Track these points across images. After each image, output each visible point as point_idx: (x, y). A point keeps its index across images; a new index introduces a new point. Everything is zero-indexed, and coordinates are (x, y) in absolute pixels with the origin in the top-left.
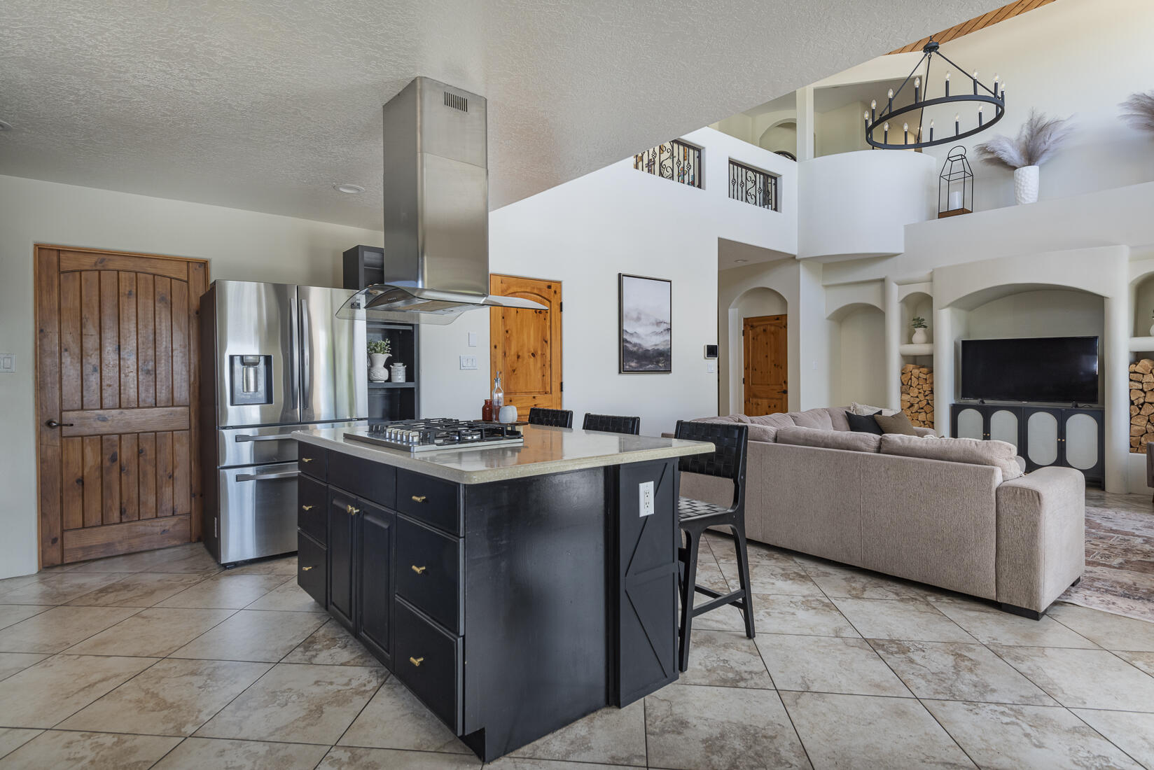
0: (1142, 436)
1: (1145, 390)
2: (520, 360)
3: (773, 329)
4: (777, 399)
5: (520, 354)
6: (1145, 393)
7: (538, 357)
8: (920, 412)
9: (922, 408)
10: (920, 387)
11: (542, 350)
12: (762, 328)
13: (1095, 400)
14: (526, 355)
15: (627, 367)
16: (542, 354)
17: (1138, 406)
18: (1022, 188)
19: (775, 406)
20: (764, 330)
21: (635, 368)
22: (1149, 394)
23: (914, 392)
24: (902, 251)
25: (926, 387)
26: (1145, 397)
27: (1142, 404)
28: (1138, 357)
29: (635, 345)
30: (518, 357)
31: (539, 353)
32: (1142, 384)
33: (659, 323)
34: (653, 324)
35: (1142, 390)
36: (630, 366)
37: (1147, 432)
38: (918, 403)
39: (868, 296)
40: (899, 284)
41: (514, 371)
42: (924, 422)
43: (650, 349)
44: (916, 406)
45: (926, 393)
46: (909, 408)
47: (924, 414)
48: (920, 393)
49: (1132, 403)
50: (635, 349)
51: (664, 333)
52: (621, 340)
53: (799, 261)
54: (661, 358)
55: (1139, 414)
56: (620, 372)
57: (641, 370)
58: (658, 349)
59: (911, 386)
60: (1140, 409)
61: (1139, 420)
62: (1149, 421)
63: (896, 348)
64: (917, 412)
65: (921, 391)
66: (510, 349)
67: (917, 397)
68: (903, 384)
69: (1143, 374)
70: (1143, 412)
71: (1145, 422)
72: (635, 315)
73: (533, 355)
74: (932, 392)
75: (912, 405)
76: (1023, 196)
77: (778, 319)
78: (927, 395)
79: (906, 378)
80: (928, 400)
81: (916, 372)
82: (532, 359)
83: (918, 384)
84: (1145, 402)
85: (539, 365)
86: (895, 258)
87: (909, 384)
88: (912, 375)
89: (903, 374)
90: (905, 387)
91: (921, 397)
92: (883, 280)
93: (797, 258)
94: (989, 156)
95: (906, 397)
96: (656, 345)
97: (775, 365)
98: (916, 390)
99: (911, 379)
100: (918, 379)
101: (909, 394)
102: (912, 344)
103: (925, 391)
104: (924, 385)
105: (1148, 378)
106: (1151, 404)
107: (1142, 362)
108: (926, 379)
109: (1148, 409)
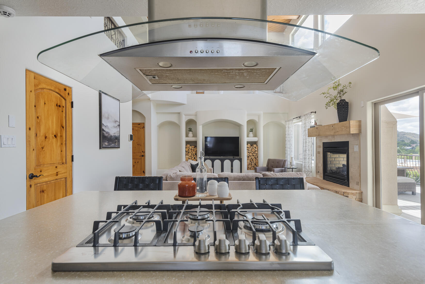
2: (47, 140)
3: (137, 128)
4: (139, 159)
5: (47, 135)
7: (59, 137)
10: (192, 153)
11: (61, 133)
13: (238, 156)
14: (51, 136)
15: (104, 145)
16: (60, 136)
19: (138, 162)
21: (107, 146)
23: (190, 154)
24: (186, 103)
25: (194, 153)
26: (249, 154)
27: (249, 156)
28: (248, 143)
29: (107, 133)
30: (46, 138)
31: (59, 135)
33: (116, 121)
34: (113, 122)
35: (249, 152)
36: (105, 145)
38: (191, 158)
39: (174, 119)
40: (185, 115)
41: (43, 148)
43: (112, 135)
45: (194, 155)
49: (247, 156)
50: (107, 135)
51: (117, 127)
52: (101, 130)
53: (151, 101)
54: (116, 141)
56: (100, 148)
57: (109, 147)
58: (115, 136)
59: (189, 152)
60: (248, 158)
61: (248, 161)
62: (250, 161)
63: (184, 139)
65: (192, 154)
66: (40, 131)
67: (191, 156)
68: (186, 152)
70: (249, 159)
72: (107, 116)
73: (55, 136)
74: (196, 154)
77: (139, 124)
79: (187, 150)
80: (194, 157)
81: (190, 147)
82: (55, 139)
85: (59, 144)
86: (183, 106)
87: (188, 152)
89: (186, 148)
91: (192, 156)
92: (179, 113)
93: (150, 99)
96: (115, 133)
97: (138, 144)
98: (191, 154)
99: (189, 150)
100: (191, 150)
101: (188, 155)
102: (188, 137)
103: (193, 154)
104: (193, 152)
105: (250, 149)
106: (250, 156)
107: (249, 145)
108: (194, 150)
109: (250, 158)
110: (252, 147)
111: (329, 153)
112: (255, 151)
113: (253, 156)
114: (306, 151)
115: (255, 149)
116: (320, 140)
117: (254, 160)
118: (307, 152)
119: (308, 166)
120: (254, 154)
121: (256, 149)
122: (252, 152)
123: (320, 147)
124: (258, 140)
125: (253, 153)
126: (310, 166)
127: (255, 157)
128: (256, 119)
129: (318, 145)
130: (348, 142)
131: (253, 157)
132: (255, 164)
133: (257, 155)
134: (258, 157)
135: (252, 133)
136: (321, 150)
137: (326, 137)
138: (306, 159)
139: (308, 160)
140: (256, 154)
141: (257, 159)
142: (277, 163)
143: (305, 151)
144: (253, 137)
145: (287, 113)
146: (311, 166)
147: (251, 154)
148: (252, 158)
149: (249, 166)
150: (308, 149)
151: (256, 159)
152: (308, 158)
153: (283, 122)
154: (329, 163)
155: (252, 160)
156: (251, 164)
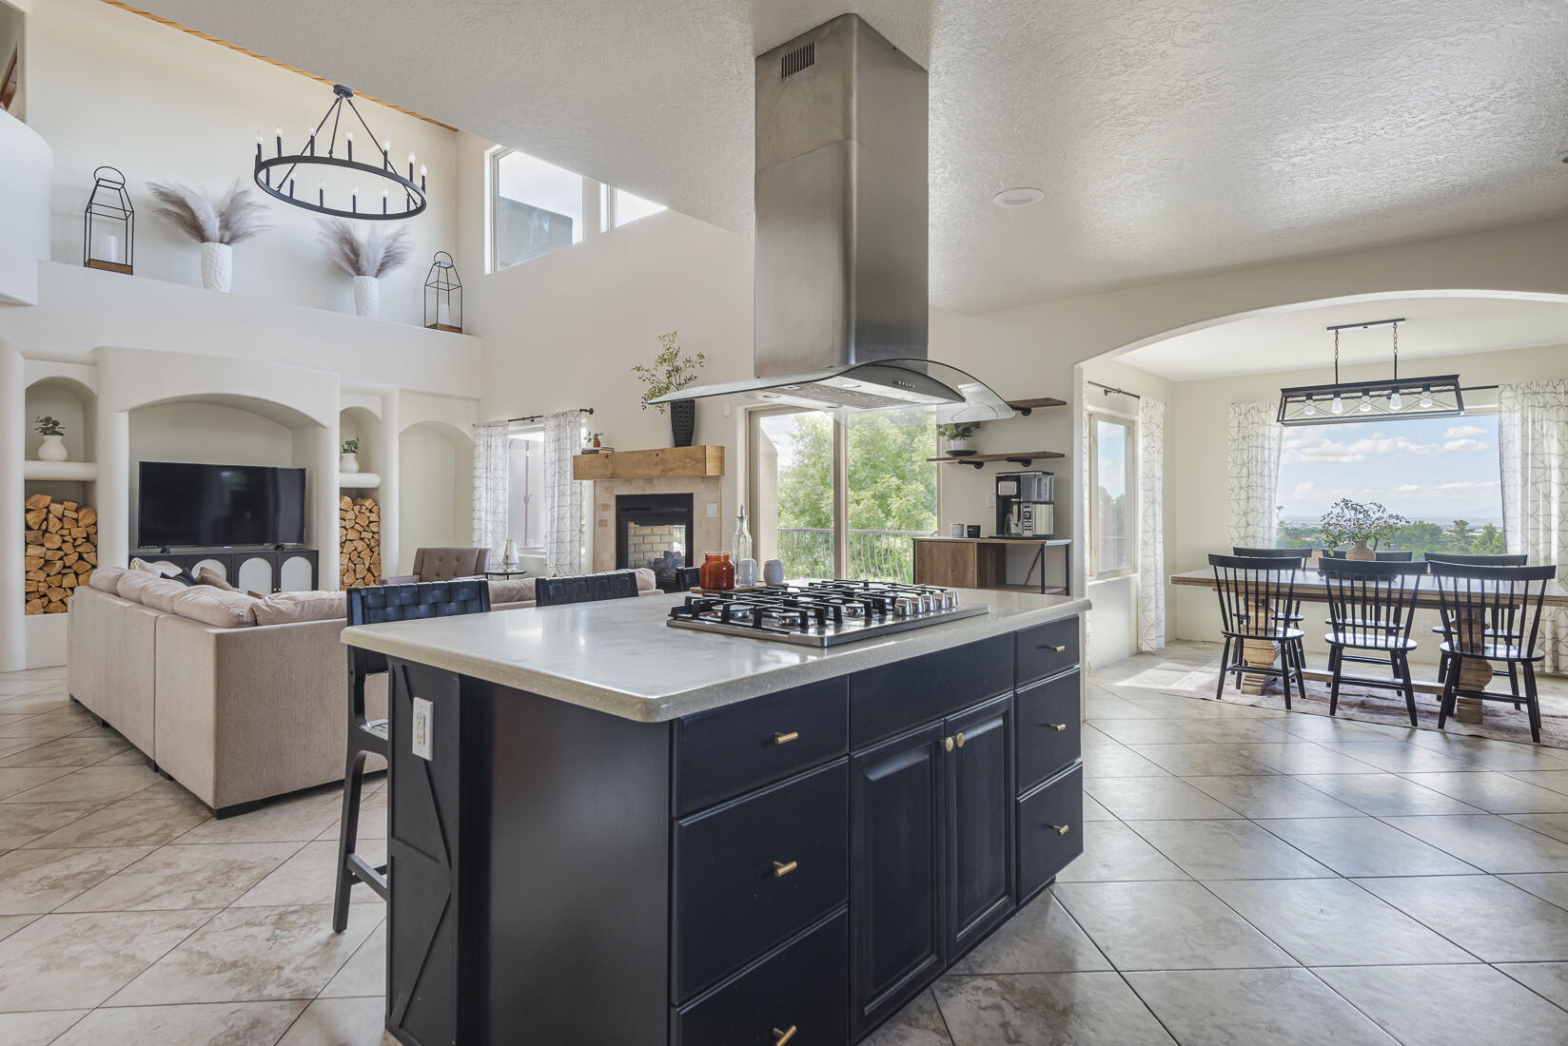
0: (345, 575)
1: (348, 527)
6: (349, 530)
8: (64, 574)
9: (69, 567)
10: (65, 532)
18: (217, 269)
23: (53, 541)
24: (32, 298)
25: (79, 533)
26: (348, 534)
27: (344, 543)
28: (345, 492)
32: (348, 520)
35: (345, 528)
37: (349, 571)
38: (60, 559)
40: (27, 356)
44: (58, 563)
45: (79, 542)
46: (42, 568)
47: (72, 576)
48: (64, 542)
59: (46, 531)
60: (343, 547)
62: (350, 559)
63: (20, 470)
64: (59, 573)
65: (67, 538)
67: (60, 549)
68: (28, 527)
69: (347, 511)
70: (345, 551)
74: (90, 539)
75: (48, 564)
76: (219, 280)
78: (79, 545)
79: (34, 519)
80: (80, 554)
81: (56, 508)
83: (62, 528)
84: (346, 540)
87: (44, 527)
88: (48, 512)
89: (27, 511)
90: (34, 534)
91: (68, 548)
95: (34, 550)
98: (57, 539)
99: (46, 519)
100: (60, 520)
101: (42, 545)
102: (39, 460)
103: (75, 540)
104: (74, 530)
105: (350, 515)
106: (351, 541)
107: (347, 499)
108: (77, 520)
109: (349, 547)
110: (357, 508)
111: (632, 525)
112: (370, 522)
113: (362, 539)
114: (562, 519)
115: (368, 514)
116: (607, 488)
117: (365, 554)
118: (568, 522)
119: (568, 561)
120: (364, 535)
121: (373, 517)
122: (357, 527)
123: (605, 507)
124: (380, 484)
125: (361, 529)
126: (576, 561)
127: (368, 546)
128: (374, 406)
129: (601, 501)
130: (692, 495)
131: (361, 546)
132: (369, 570)
133: (376, 536)
134: (378, 545)
135: (356, 459)
136: (611, 516)
137: (628, 481)
138: (562, 542)
139: (568, 545)
140: (373, 533)
141: (376, 549)
142: (455, 562)
143: (560, 519)
144: (360, 471)
145: (478, 400)
146: (580, 562)
147: (352, 535)
148: (355, 549)
149: (346, 578)
150: (568, 515)
151: (373, 552)
152: (568, 539)
153: (465, 429)
154: (631, 549)
155: (359, 557)
156: (355, 570)
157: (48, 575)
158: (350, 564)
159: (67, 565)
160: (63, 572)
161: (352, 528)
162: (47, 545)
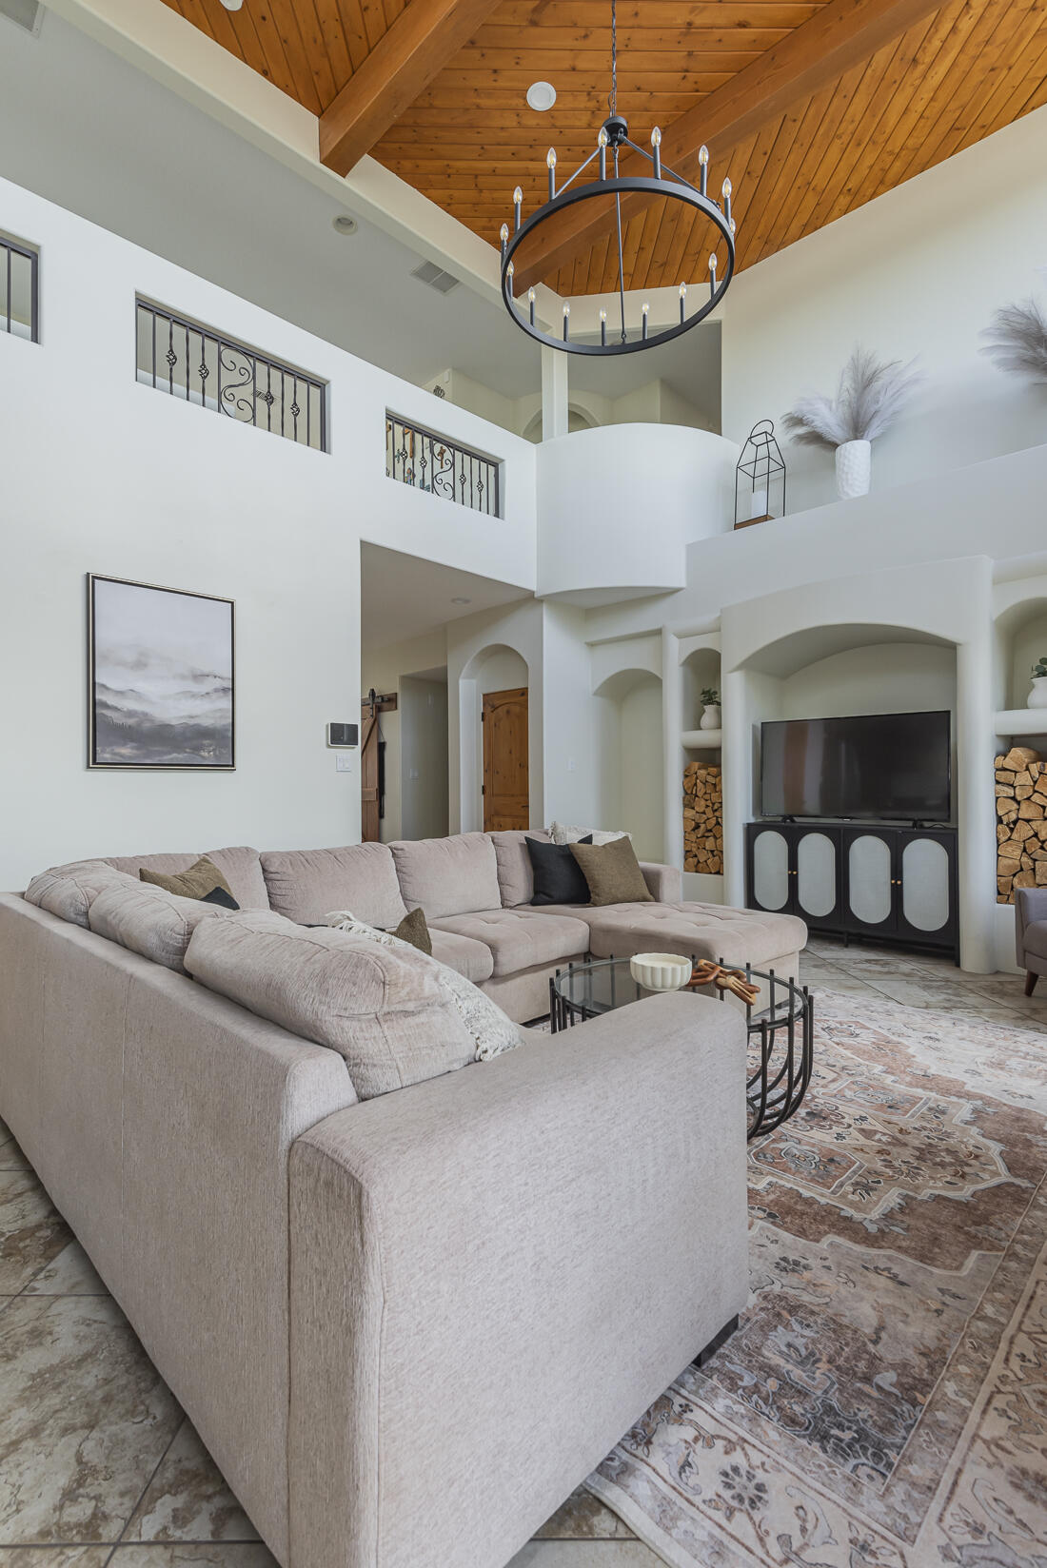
0: (1014, 875)
1: (1019, 798)
6: (1019, 803)
8: (708, 837)
9: (710, 831)
10: (707, 797)
12: (505, 708)
17: (1008, 825)
18: (844, 476)
20: (508, 712)
21: (130, 758)
22: (1024, 805)
23: (700, 806)
24: (683, 584)
26: (1018, 810)
27: (1015, 822)
28: (1006, 744)
29: (131, 714)
32: (1015, 787)
33: (199, 677)
34: (183, 677)
35: (1013, 798)
36: (116, 756)
37: (1022, 870)
38: (705, 823)
39: (634, 658)
40: (680, 636)
42: (712, 851)
43: (174, 722)
44: (703, 826)
46: (693, 830)
47: (712, 839)
48: (707, 806)
49: (1000, 821)
50: (131, 722)
51: (214, 696)
52: (93, 705)
53: (540, 601)
54: (206, 742)
55: (1009, 839)
56: (91, 766)
57: (148, 762)
58: (196, 725)
59: (696, 796)
60: (1012, 830)
61: (1009, 849)
62: (1025, 850)
63: (677, 738)
64: (703, 836)
65: (709, 803)
67: (704, 813)
68: (686, 793)
69: (1016, 772)
70: (1015, 836)
71: (1019, 852)
72: (129, 657)
74: (721, 804)
75: (697, 827)
76: (846, 489)
78: (716, 810)
79: (689, 784)
80: (715, 818)
81: (702, 773)
83: (706, 793)
84: (1018, 819)
86: (672, 598)
87: (694, 792)
88: (697, 778)
89: (686, 776)
90: (689, 799)
91: (709, 811)
92: (658, 632)
93: (536, 596)
94: (801, 430)
95: (691, 813)
96: (192, 717)
98: (703, 802)
99: (696, 784)
100: (704, 784)
101: (693, 808)
103: (713, 804)
104: (713, 795)
105: (1023, 779)
106: (1028, 821)
107: (1013, 753)
108: (715, 785)
109: (1023, 831)
122: (1036, 798)
147: (1029, 812)
148: (1036, 835)
149: (1016, 880)
155: (1042, 848)
156: (1034, 870)
157: (697, 838)
158: (1025, 859)
159: (709, 828)
160: (706, 834)
161: (1028, 799)
162: (697, 809)
